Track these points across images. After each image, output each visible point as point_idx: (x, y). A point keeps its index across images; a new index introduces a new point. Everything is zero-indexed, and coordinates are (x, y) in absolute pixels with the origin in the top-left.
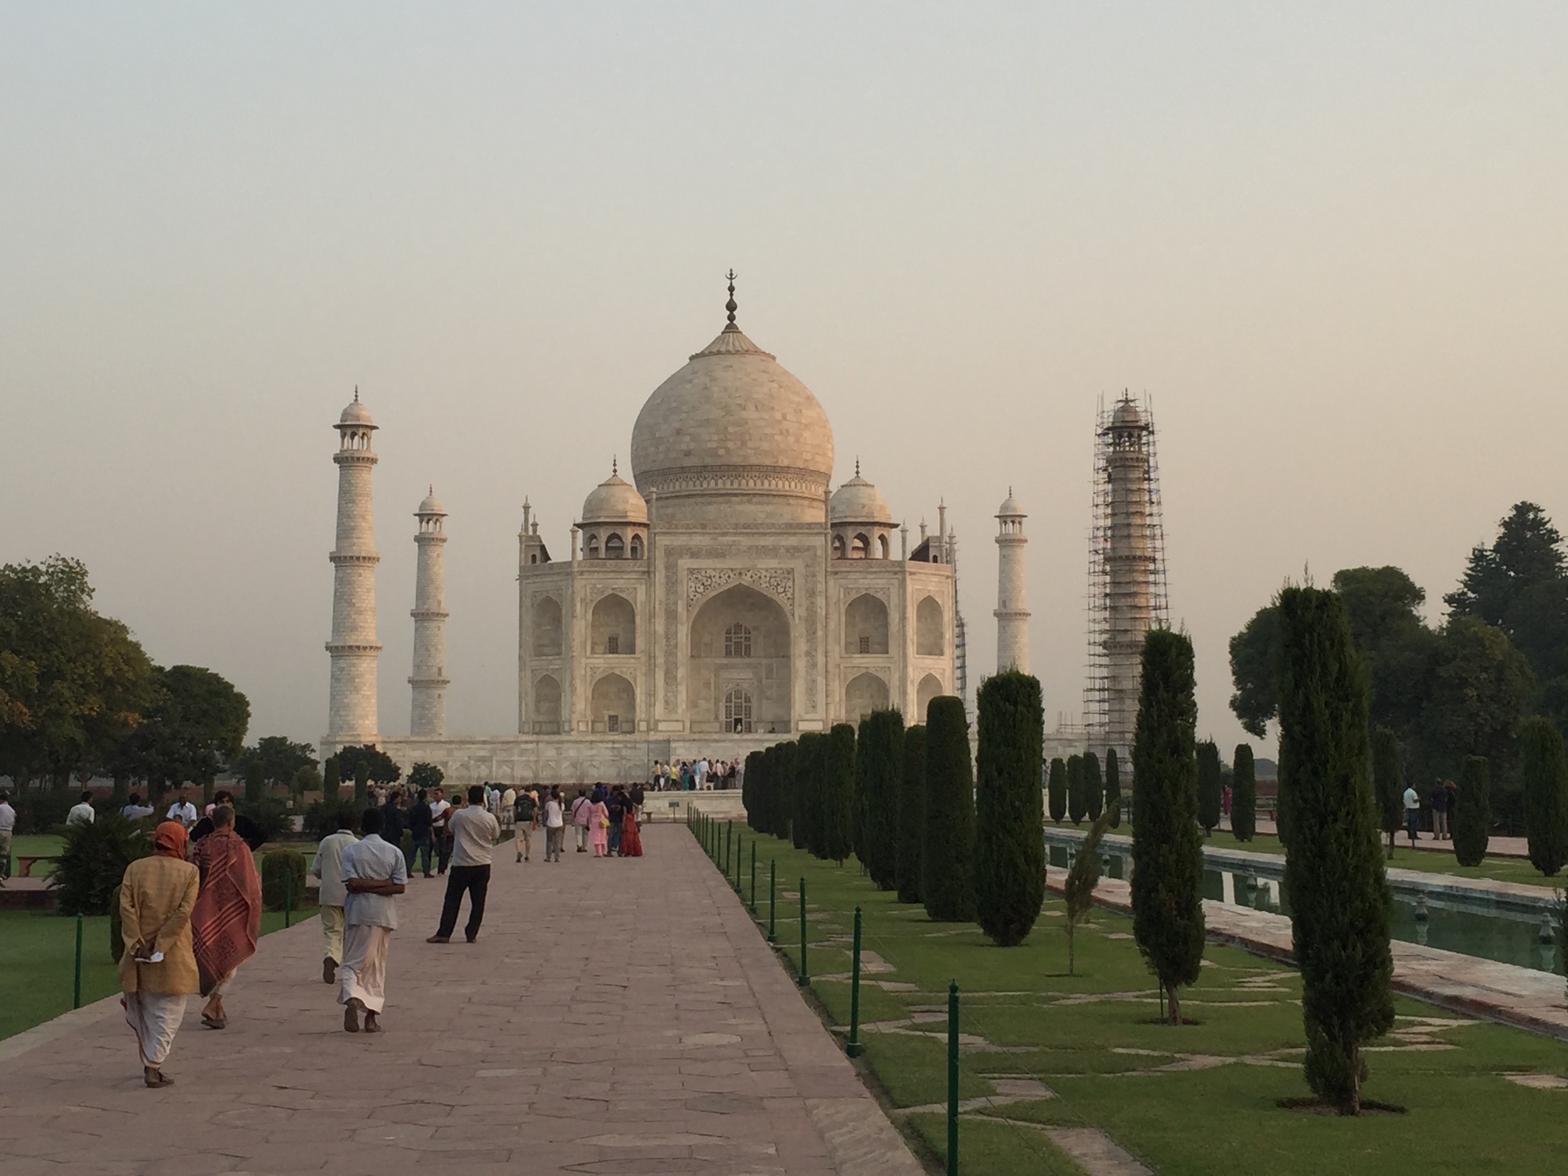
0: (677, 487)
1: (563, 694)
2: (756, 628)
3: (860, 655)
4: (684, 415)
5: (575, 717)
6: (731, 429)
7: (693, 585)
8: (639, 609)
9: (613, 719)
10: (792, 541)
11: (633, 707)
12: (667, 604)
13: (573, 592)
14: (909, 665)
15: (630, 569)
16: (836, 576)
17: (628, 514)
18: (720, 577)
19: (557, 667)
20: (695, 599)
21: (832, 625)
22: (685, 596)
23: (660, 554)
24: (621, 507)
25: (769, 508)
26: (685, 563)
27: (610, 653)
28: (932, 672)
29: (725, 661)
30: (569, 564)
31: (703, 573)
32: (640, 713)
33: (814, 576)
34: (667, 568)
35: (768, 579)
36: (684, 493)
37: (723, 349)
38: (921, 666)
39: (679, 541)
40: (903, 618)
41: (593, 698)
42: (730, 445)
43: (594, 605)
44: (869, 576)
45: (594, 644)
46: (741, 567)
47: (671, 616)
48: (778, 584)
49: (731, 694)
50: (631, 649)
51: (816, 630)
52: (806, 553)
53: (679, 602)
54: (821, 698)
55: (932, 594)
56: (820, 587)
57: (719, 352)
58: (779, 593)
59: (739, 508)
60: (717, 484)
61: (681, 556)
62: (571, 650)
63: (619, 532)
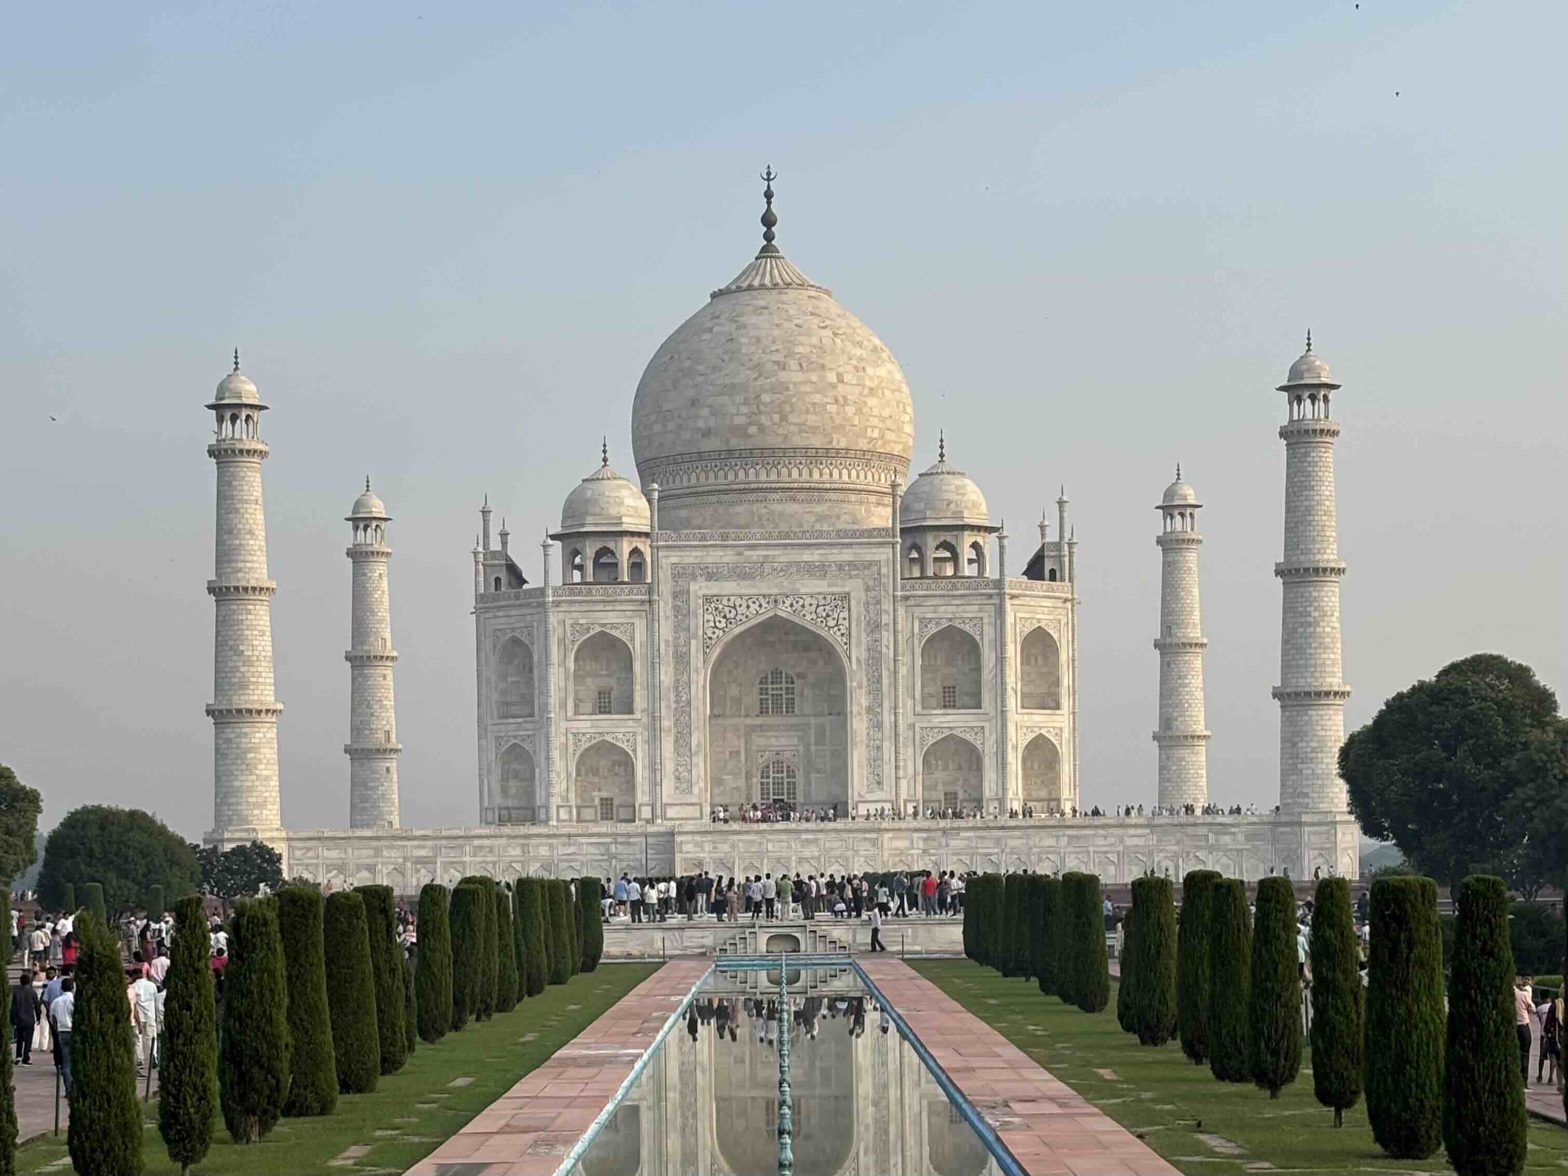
0: (693, 481)
1: (537, 771)
2: (799, 675)
3: (941, 712)
4: (701, 379)
5: (555, 801)
6: (766, 398)
7: (711, 618)
8: (637, 652)
9: (607, 803)
10: (847, 555)
11: (630, 785)
12: (676, 646)
13: (547, 631)
14: (1009, 724)
15: (624, 597)
16: (909, 603)
17: (624, 520)
18: (748, 607)
19: (530, 733)
20: (715, 637)
21: (903, 670)
22: (700, 633)
23: (665, 574)
24: (613, 511)
25: (819, 509)
26: (699, 588)
27: (600, 713)
28: (1043, 732)
29: (759, 721)
30: (542, 592)
31: (725, 602)
32: (642, 796)
33: (879, 602)
34: (675, 596)
35: (814, 607)
36: (701, 489)
37: (756, 283)
38: (1028, 724)
39: (690, 558)
40: (1001, 660)
41: (578, 774)
42: (763, 419)
43: (576, 647)
44: (954, 602)
45: (577, 702)
46: (775, 591)
47: (682, 660)
48: (828, 615)
49: (768, 767)
50: (628, 707)
51: (880, 676)
52: (866, 572)
53: (693, 642)
54: (888, 770)
55: (1043, 624)
56: (885, 619)
57: (750, 288)
58: (830, 628)
59: (778, 508)
60: (747, 475)
61: (694, 577)
62: (545, 708)
63: (611, 545)
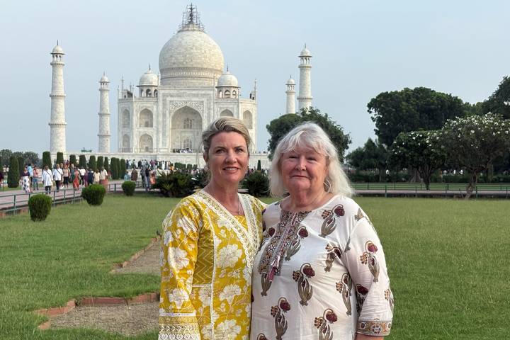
0: (171, 74)
1: (130, 140)
2: (193, 120)
4: (173, 51)
5: (134, 147)
6: (188, 56)
7: (171, 106)
8: (154, 113)
9: (147, 148)
10: (203, 92)
11: (152, 144)
12: (163, 112)
13: (133, 108)
15: (153, 101)
16: (217, 104)
17: (152, 83)
18: (180, 103)
19: (129, 131)
20: (172, 110)
22: (169, 109)
23: (161, 96)
24: (151, 81)
26: (169, 99)
27: (145, 127)
29: (183, 130)
31: (174, 102)
32: (154, 146)
33: (210, 103)
34: (163, 100)
35: (195, 104)
36: (173, 76)
39: (167, 92)
41: (140, 141)
42: (187, 61)
43: (140, 112)
44: (228, 104)
45: (140, 125)
46: (187, 100)
47: (164, 115)
48: (198, 106)
49: (185, 140)
50: (152, 126)
51: (210, 120)
52: (207, 96)
53: (167, 111)
55: (248, 110)
56: (212, 107)
57: (186, 30)
58: (199, 109)
59: (190, 81)
60: (183, 74)
61: (168, 96)
62: (132, 126)
63: (150, 88)
